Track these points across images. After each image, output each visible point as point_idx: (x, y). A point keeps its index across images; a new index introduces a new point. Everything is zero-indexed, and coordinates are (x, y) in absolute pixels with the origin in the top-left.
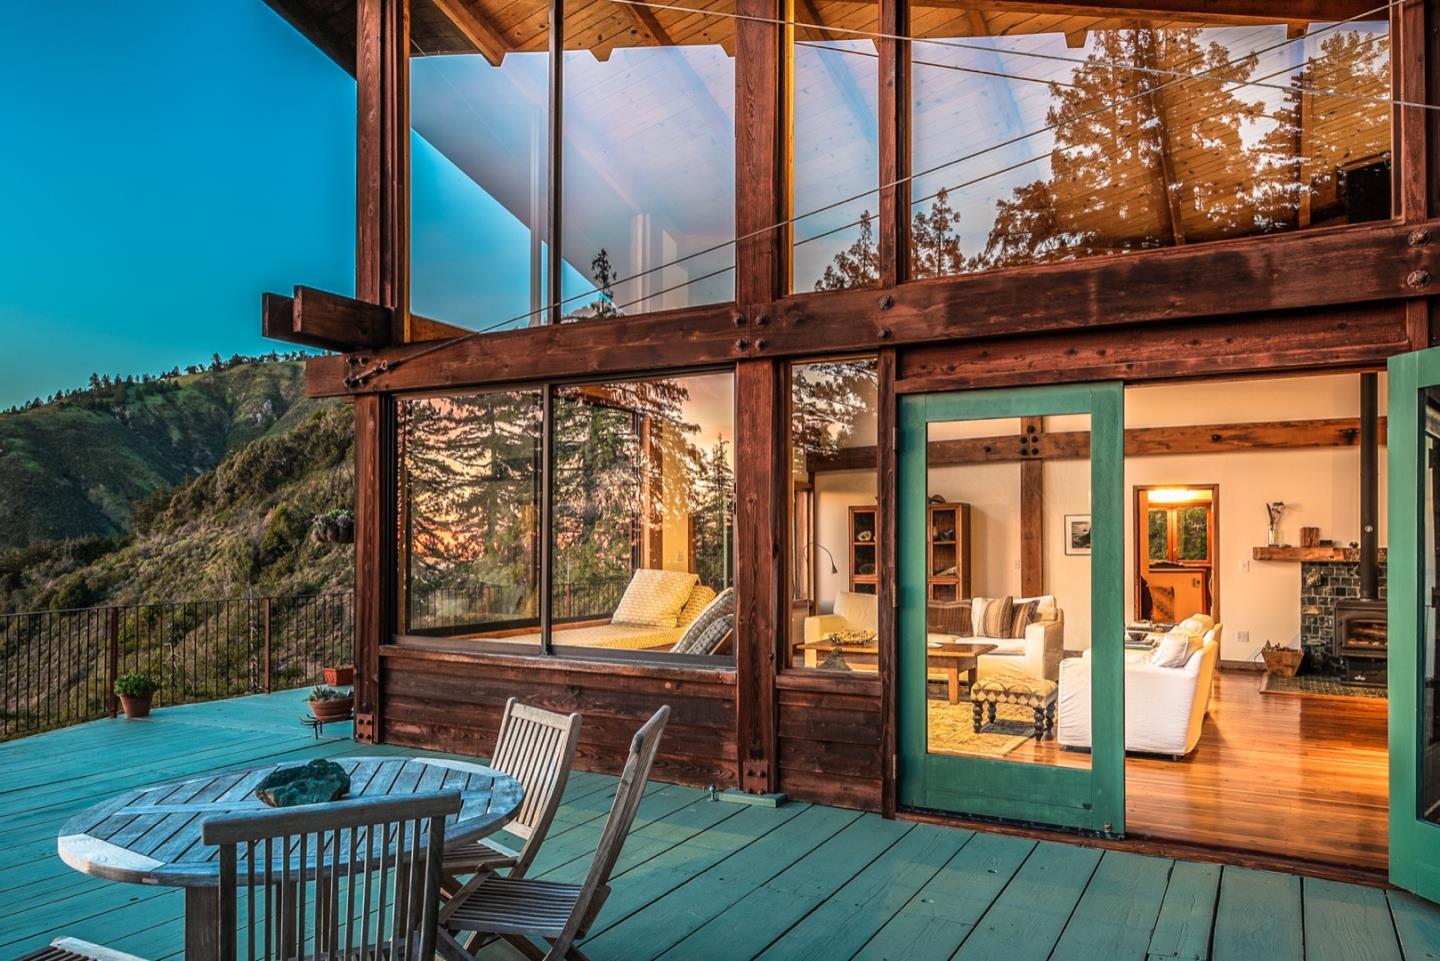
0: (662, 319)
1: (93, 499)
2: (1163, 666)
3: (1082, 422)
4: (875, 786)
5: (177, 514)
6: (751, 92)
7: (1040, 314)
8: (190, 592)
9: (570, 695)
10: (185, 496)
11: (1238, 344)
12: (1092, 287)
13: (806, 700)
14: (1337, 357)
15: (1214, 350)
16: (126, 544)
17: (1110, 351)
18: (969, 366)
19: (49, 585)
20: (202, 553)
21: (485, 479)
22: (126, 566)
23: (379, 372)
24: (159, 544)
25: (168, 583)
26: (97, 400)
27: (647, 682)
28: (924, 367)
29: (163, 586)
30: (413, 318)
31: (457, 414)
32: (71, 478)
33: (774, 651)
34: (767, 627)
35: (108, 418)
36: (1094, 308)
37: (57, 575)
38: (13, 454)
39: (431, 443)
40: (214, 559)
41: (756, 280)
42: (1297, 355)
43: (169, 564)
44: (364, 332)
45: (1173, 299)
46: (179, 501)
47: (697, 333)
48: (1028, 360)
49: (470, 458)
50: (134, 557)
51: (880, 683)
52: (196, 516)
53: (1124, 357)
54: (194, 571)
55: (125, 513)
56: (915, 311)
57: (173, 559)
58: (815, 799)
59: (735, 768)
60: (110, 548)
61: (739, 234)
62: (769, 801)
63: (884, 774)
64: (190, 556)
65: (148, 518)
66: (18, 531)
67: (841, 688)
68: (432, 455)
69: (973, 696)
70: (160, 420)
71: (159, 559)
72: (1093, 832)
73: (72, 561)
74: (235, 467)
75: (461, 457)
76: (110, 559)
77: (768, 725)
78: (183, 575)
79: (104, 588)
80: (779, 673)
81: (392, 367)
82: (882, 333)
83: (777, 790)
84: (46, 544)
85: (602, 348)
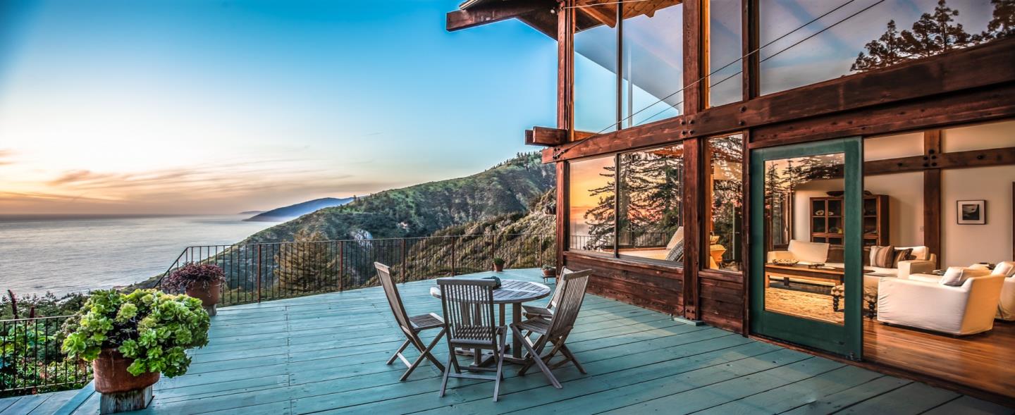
0: (654, 125)
1: (517, 198)
2: (945, 284)
3: (840, 158)
4: (741, 322)
6: (688, 27)
7: (814, 107)
9: (624, 274)
11: (929, 111)
12: (841, 91)
13: (712, 282)
14: (990, 114)
15: (914, 116)
16: (527, 215)
17: (854, 122)
18: (784, 134)
19: (503, 229)
21: (661, 185)
22: (526, 223)
23: (562, 153)
24: (537, 215)
26: (519, 162)
27: (650, 271)
28: (763, 136)
29: (538, 231)
30: (575, 132)
31: (649, 158)
32: (511, 191)
33: (698, 261)
34: (695, 250)
35: (522, 168)
36: (842, 102)
37: (506, 226)
38: (494, 183)
39: (638, 170)
41: (691, 105)
42: (964, 115)
44: (557, 139)
45: (885, 93)
46: (544, 199)
47: (667, 130)
48: (812, 129)
49: (656, 176)
50: (529, 220)
51: (742, 277)
53: (862, 124)
55: (527, 203)
56: (755, 112)
58: (715, 325)
59: (682, 308)
60: (522, 216)
61: (684, 87)
62: (694, 323)
63: (744, 318)
65: (534, 205)
66: (495, 210)
67: (725, 278)
68: (637, 175)
69: (832, 293)
70: (539, 168)
71: (537, 221)
72: (845, 356)
73: (510, 221)
75: (652, 175)
76: (522, 220)
77: (695, 292)
79: (519, 231)
80: (700, 270)
81: (566, 151)
82: (740, 123)
83: (700, 319)
84: (503, 215)
85: (632, 138)
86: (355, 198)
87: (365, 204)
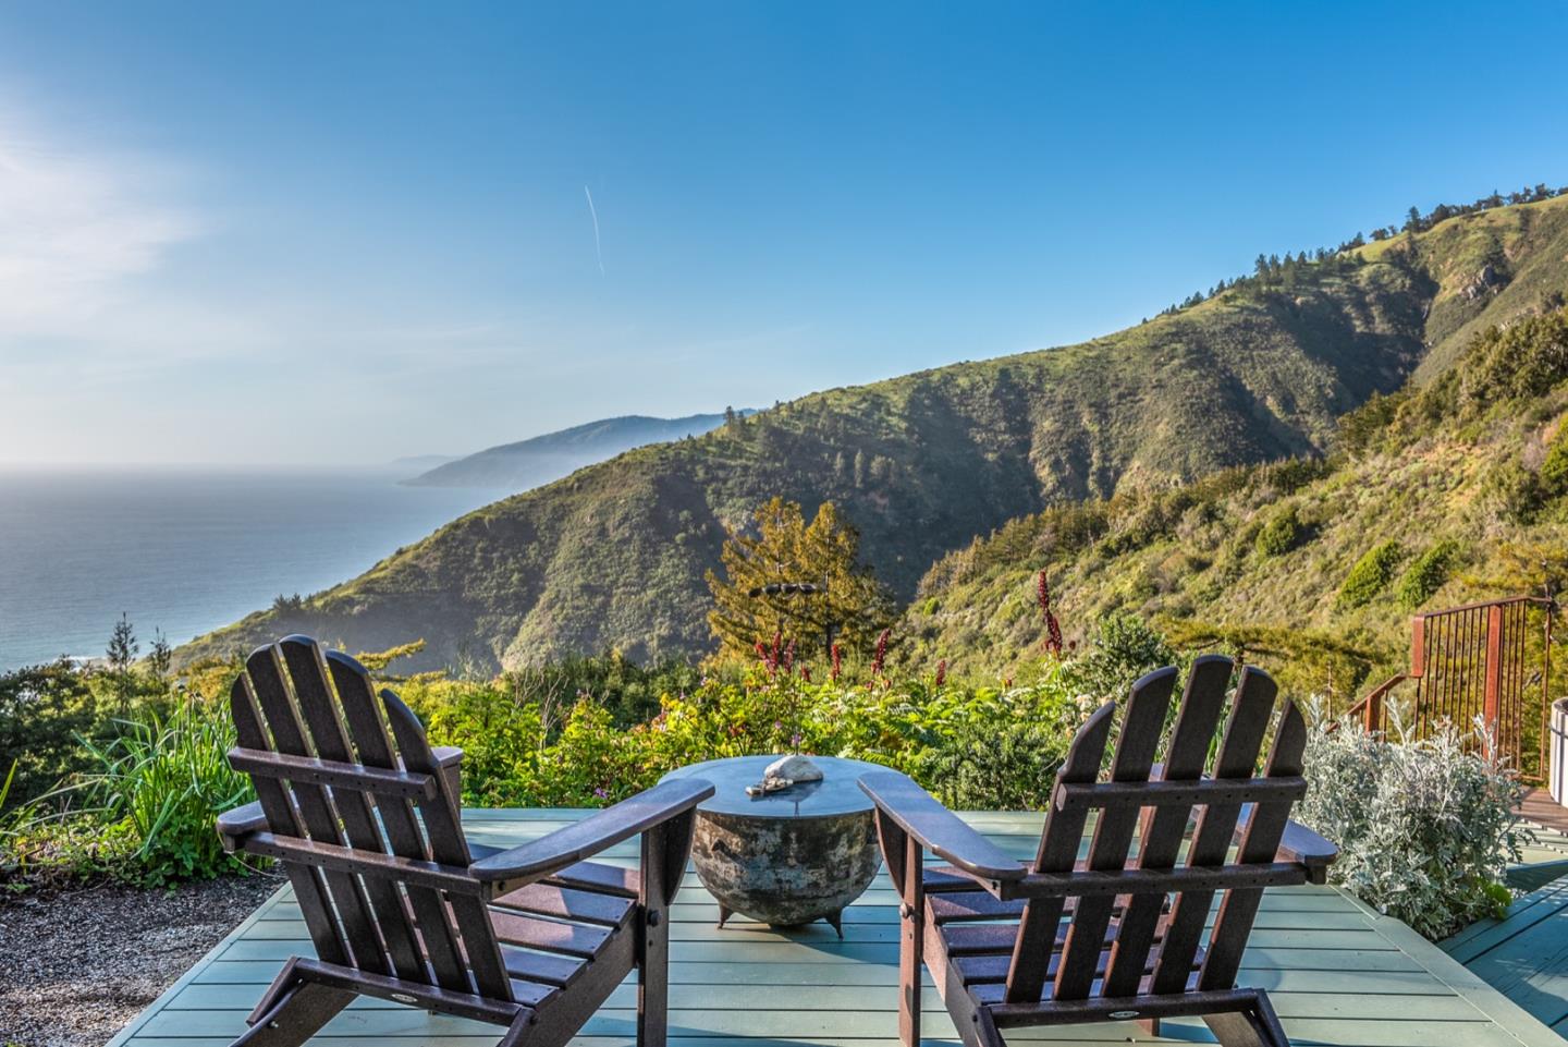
5: (1405, 429)
8: (1429, 532)
10: (1415, 405)
16: (1335, 469)
19: (1251, 517)
20: (1442, 481)
22: (1341, 496)
24: (1382, 469)
25: (1398, 520)
26: (1264, 288)
29: (1391, 523)
37: (1257, 506)
40: (1460, 488)
43: (1398, 494)
46: (1408, 411)
50: (1349, 485)
52: (1430, 432)
54: (1432, 505)
57: (1404, 488)
60: (1316, 473)
64: (1425, 485)
65: (1362, 435)
66: (1180, 454)
71: (1383, 488)
73: (1272, 489)
74: (1488, 362)
76: (1319, 488)
78: (1417, 510)
79: (1316, 524)
84: (1238, 468)
86: (730, 413)
87: (761, 435)
